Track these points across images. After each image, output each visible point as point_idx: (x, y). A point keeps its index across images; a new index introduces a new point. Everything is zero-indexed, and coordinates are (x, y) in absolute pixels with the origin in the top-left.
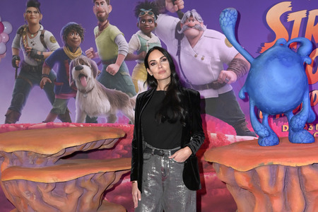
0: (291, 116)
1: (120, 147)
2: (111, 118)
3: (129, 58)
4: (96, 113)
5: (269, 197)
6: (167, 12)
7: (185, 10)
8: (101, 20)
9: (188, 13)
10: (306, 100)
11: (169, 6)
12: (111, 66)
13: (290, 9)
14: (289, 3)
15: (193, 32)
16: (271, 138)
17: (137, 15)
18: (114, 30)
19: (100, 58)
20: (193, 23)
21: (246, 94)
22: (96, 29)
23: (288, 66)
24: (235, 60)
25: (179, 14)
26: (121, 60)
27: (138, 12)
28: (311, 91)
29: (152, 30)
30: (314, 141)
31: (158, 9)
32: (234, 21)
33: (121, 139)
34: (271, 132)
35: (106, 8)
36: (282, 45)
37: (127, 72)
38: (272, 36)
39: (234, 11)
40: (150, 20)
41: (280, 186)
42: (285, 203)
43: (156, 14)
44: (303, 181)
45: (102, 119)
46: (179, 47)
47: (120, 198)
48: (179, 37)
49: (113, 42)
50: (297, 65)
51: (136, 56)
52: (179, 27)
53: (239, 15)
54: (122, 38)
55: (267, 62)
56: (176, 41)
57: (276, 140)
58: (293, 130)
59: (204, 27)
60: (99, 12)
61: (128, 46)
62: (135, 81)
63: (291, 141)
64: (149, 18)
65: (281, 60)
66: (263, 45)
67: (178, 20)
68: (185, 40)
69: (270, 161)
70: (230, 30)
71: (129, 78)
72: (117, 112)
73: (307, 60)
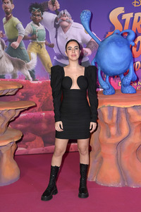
0: (123, 77)
1: (20, 94)
2: (14, 76)
3: (25, 39)
4: (4, 72)
5: (108, 126)
6: (49, 11)
7: (60, 10)
8: (8, 13)
9: (62, 12)
10: (131, 68)
11: (50, 7)
12: (14, 43)
13: (123, 12)
14: (123, 8)
15: (65, 23)
16: (111, 90)
17: (30, 11)
18: (16, 20)
19: (7, 37)
20: (65, 18)
21: (96, 63)
22: (4, 19)
23: (120, 47)
24: (90, 42)
25: (56, 12)
26: (20, 39)
27: (31, 10)
28: (134, 62)
29: (40, 21)
30: (136, 92)
31: (44, 8)
32: (89, 18)
33: (19, 89)
34: (111, 86)
35: (11, 6)
36: (117, 34)
37: (24, 47)
38: (113, 28)
39: (89, 12)
40: (38, 15)
41: (115, 119)
42: (117, 130)
43: (43, 11)
44: (128, 117)
45: (8, 76)
46: (57, 33)
47: (19, 125)
48: (57, 26)
49: (15, 28)
50: (126, 46)
51: (30, 37)
52: (56, 20)
53: (92, 15)
54: (21, 25)
55: (108, 44)
56: (55, 29)
57: (113, 91)
58: (124, 85)
59: (72, 21)
60: (6, 8)
61: (24, 31)
62: (29, 53)
63: (122, 92)
64: (38, 13)
65: (116, 43)
66: (107, 33)
67: (56, 16)
68: (60, 28)
69: (109, 104)
70: (87, 24)
71: (25, 51)
72: (17, 72)
73: (132, 44)
